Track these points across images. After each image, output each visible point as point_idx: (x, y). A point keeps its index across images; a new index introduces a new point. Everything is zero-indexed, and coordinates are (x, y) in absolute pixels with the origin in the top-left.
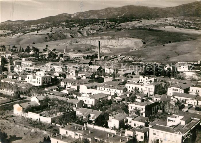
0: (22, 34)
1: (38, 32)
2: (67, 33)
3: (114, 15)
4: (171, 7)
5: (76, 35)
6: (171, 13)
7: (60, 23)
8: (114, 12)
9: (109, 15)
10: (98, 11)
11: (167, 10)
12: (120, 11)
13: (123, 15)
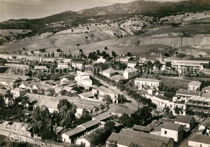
0: (51, 33)
1: (72, 30)
2: (109, 31)
3: (123, 11)
4: (184, 1)
5: (120, 33)
6: (186, 8)
7: (88, 20)
8: (123, 8)
9: (118, 11)
10: (106, 7)
11: (180, 4)
12: (129, 7)
13: (134, 11)
